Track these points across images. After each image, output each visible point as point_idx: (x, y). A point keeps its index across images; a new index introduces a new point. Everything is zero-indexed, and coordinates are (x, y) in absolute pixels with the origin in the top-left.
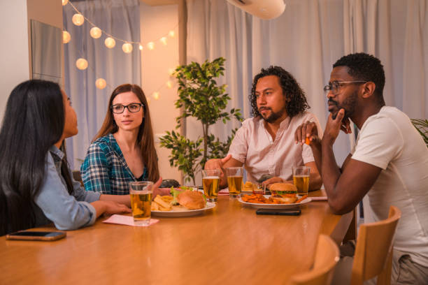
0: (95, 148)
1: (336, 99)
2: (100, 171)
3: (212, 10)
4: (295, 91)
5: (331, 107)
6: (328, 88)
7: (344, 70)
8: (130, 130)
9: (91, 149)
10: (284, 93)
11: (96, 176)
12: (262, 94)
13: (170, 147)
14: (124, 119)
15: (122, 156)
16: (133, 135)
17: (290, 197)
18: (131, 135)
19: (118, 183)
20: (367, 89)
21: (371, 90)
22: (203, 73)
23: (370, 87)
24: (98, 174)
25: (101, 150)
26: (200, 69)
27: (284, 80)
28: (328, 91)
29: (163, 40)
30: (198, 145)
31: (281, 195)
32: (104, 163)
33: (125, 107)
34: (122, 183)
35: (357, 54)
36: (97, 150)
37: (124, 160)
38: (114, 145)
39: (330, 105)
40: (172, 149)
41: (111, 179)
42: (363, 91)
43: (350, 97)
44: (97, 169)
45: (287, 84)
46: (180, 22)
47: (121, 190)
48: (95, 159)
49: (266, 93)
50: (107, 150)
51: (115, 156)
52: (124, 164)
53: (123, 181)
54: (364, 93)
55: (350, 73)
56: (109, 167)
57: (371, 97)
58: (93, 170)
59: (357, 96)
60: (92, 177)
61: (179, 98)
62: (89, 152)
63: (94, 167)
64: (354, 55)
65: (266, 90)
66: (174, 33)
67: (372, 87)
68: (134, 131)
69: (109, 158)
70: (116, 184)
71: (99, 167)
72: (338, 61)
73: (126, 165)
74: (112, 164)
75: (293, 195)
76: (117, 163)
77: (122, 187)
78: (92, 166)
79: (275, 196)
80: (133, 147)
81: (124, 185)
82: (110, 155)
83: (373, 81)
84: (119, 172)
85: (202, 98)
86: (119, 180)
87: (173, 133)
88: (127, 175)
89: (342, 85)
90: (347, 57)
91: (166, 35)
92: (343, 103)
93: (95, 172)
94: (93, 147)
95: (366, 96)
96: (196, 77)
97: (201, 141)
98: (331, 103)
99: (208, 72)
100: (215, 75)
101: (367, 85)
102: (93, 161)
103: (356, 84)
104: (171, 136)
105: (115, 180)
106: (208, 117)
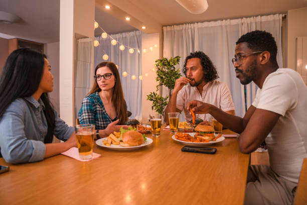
0: (86, 101)
1: (240, 68)
2: (89, 115)
3: (175, 36)
4: (210, 68)
5: (238, 74)
6: (234, 60)
7: (244, 45)
8: (107, 90)
9: (84, 101)
10: (203, 70)
11: (86, 119)
12: (190, 69)
13: (151, 100)
14: (101, 84)
15: (103, 106)
16: (110, 93)
17: (209, 136)
18: (108, 93)
19: (100, 123)
20: (264, 58)
21: (267, 58)
22: (169, 63)
23: (265, 55)
24: (87, 117)
25: (89, 102)
26: (167, 61)
27: (203, 61)
28: (235, 62)
29: (151, 48)
30: (166, 99)
31: (203, 134)
32: (91, 110)
33: (102, 76)
34: (102, 123)
35: (253, 32)
36: (87, 102)
37: (104, 109)
38: (99, 99)
39: (237, 73)
40: (153, 101)
41: (95, 120)
42: (261, 59)
43: (251, 65)
44: (87, 114)
45: (205, 63)
46: (160, 41)
47: (101, 127)
48: (86, 108)
49: (192, 69)
50: (93, 102)
51: (98, 106)
52: (104, 111)
53: (103, 121)
54: (262, 61)
55: (249, 47)
56: (94, 113)
57: (267, 63)
58: (84, 114)
59: (256, 64)
60: (84, 119)
61: (157, 76)
62: (82, 103)
63: (85, 113)
64: (250, 33)
65: (192, 67)
66: (157, 46)
67: (267, 55)
68: (110, 91)
69: (94, 107)
70: (98, 123)
71: (88, 113)
72: (239, 39)
73: (105, 112)
74: (96, 111)
75: (211, 135)
76: (99, 111)
77: (102, 126)
78: (84, 112)
79: (198, 135)
80: (110, 101)
81: (104, 124)
82: (95, 105)
83: (267, 50)
84: (101, 116)
85: (168, 76)
86: (101, 121)
87: (154, 93)
88: (106, 118)
89: (244, 57)
90: (245, 35)
91: (153, 46)
92: (246, 71)
93: (86, 116)
94: (85, 100)
95: (263, 63)
96: (165, 65)
97: (168, 97)
98: (237, 71)
99: (171, 63)
100: (175, 64)
101: (263, 54)
102: (85, 109)
103: (254, 54)
104: (153, 94)
105: (98, 121)
106: (171, 85)
